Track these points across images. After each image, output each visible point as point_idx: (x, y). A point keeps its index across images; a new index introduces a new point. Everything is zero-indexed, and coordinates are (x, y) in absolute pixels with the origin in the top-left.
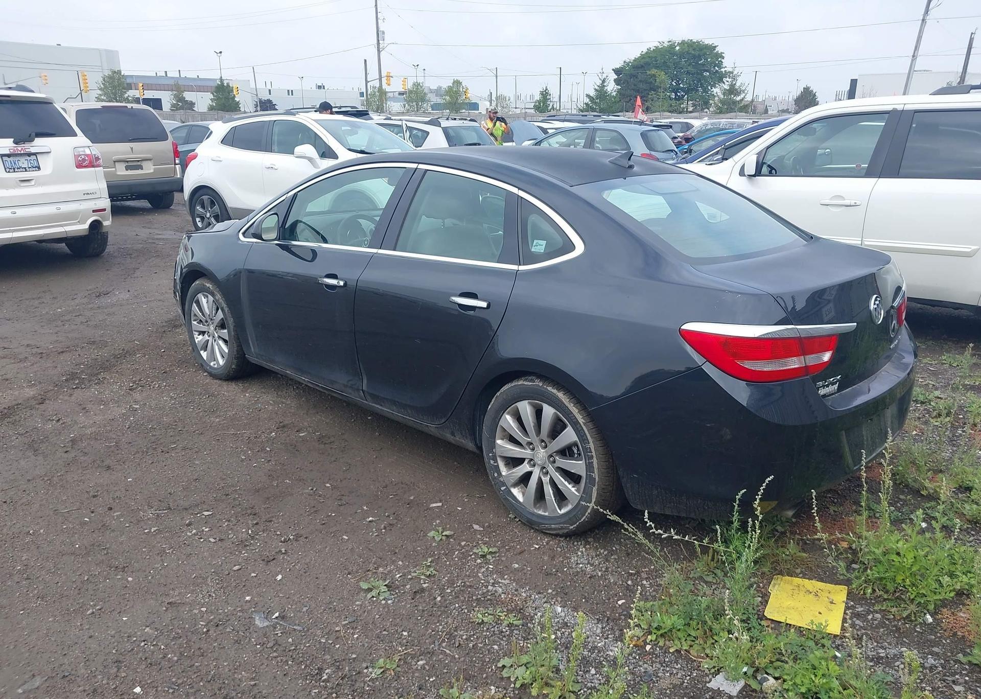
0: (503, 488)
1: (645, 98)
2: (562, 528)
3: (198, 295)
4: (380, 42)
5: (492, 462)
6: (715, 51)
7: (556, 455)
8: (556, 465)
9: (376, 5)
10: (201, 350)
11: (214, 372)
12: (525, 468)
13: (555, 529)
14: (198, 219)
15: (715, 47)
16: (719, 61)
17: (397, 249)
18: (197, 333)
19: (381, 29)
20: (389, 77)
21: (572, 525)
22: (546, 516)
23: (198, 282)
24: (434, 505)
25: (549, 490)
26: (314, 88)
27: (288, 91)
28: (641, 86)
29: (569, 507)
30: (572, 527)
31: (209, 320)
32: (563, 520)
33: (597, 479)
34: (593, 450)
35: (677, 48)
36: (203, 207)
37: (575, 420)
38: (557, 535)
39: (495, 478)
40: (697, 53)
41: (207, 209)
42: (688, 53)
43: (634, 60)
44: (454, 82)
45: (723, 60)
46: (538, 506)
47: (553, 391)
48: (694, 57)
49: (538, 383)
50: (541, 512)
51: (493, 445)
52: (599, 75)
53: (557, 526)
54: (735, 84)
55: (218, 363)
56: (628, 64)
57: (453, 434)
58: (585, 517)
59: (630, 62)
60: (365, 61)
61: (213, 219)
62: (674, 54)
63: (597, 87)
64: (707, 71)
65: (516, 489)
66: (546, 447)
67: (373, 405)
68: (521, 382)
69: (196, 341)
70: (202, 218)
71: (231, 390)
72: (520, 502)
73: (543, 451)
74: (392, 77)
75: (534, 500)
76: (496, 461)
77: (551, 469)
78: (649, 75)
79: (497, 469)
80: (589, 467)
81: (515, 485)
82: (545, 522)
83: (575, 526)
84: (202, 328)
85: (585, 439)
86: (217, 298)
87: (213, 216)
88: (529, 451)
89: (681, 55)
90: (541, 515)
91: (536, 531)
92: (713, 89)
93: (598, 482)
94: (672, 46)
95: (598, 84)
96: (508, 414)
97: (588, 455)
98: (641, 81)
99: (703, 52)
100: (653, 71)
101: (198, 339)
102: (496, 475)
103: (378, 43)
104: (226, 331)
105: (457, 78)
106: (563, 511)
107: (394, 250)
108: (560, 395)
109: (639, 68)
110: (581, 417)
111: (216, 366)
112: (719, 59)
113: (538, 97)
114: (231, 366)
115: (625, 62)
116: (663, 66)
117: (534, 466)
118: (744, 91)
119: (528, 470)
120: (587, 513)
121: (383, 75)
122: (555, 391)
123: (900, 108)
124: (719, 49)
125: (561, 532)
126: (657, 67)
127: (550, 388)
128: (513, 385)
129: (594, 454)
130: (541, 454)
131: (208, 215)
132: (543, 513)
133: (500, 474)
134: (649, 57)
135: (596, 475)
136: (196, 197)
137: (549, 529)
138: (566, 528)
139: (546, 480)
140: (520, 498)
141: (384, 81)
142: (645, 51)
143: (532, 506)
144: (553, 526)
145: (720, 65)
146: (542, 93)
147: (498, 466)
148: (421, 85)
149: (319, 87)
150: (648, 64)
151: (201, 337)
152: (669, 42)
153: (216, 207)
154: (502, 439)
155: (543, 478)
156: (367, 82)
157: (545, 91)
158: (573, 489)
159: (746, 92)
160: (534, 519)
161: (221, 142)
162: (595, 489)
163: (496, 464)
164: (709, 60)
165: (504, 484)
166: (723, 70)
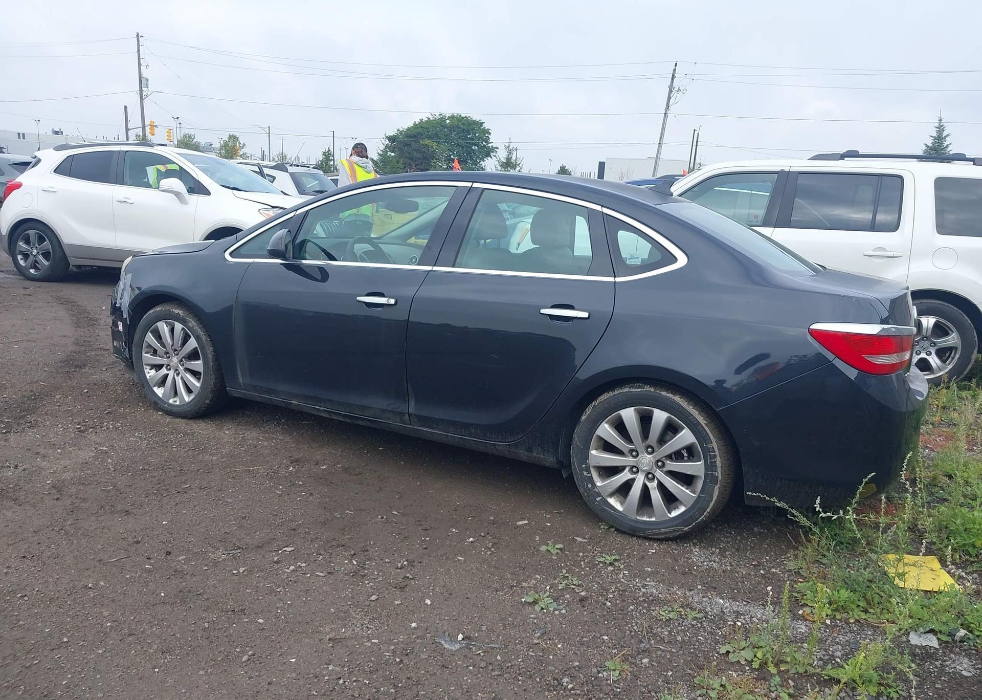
0: (598, 499)
1: (419, 167)
2: (674, 531)
3: (158, 324)
4: (143, 89)
5: (585, 473)
6: (482, 127)
7: (666, 459)
8: (665, 469)
9: (138, 51)
10: (155, 386)
11: (174, 410)
12: (625, 476)
13: (665, 533)
14: (19, 257)
15: (483, 123)
16: (486, 137)
17: (456, 265)
18: (149, 367)
19: (144, 75)
20: (153, 126)
21: (686, 527)
22: (653, 521)
23: (159, 309)
24: (521, 523)
25: (656, 496)
26: (50, 133)
27: (19, 134)
28: (415, 154)
29: (682, 509)
30: (686, 529)
31: (171, 352)
32: (675, 523)
33: (720, 478)
34: (716, 449)
35: (448, 121)
36: (27, 242)
37: (696, 422)
38: (667, 539)
39: (589, 489)
40: (465, 128)
41: (34, 245)
42: (458, 127)
43: (407, 129)
44: (230, 137)
45: (489, 136)
46: (640, 512)
47: (668, 395)
48: (463, 131)
49: (650, 389)
50: (645, 519)
51: (586, 456)
52: (383, 140)
53: (668, 530)
54: (511, 158)
55: (182, 399)
56: (401, 133)
57: (530, 450)
58: (703, 516)
59: (403, 131)
60: (126, 107)
61: (40, 257)
62: (445, 126)
63: (380, 152)
64: (475, 145)
65: (613, 498)
66: (653, 452)
67: (419, 428)
68: (626, 390)
69: (148, 376)
70: (26, 256)
71: (203, 429)
72: (619, 511)
73: (649, 456)
74: (156, 126)
75: (638, 507)
76: (589, 472)
77: (659, 474)
78: (423, 144)
79: (591, 480)
80: (710, 467)
81: (612, 495)
82: (651, 527)
83: (691, 526)
84: (158, 360)
85: (707, 440)
86: (191, 325)
87: (42, 254)
88: (631, 459)
89: (451, 128)
90: (646, 521)
91: (638, 537)
92: (482, 162)
93: (721, 480)
94: (443, 119)
95: (382, 149)
96: (607, 422)
97: (710, 455)
98: (414, 150)
99: (471, 127)
100: (427, 142)
101: (149, 374)
102: (590, 486)
103: (141, 90)
104: (200, 362)
105: (233, 133)
106: (674, 514)
107: (453, 266)
108: (677, 398)
109: (412, 137)
110: (702, 418)
111: (178, 403)
112: (487, 135)
113: (321, 157)
114: (204, 401)
115: (398, 130)
116: (435, 137)
117: (637, 472)
118: (519, 165)
119: (630, 478)
120: (706, 512)
121: (147, 123)
122: (670, 395)
123: (787, 169)
124: (486, 126)
125: (671, 536)
126: (429, 138)
127: (664, 393)
128: (616, 392)
129: (717, 453)
130: (646, 460)
131: (35, 252)
132: (648, 519)
133: (594, 485)
134: (422, 127)
135: (719, 474)
136: (18, 231)
137: (657, 534)
138: (679, 530)
139: (652, 486)
140: (619, 507)
141: (148, 129)
142: (417, 121)
143: (635, 514)
144: (663, 530)
145: (487, 140)
146: (324, 154)
147: (592, 476)
148: (193, 137)
149: (57, 133)
150: (420, 134)
151: (153, 372)
152: (440, 115)
153: (47, 243)
154: (596, 449)
155: (648, 484)
156: (127, 130)
157: (328, 152)
158: (687, 491)
159: (521, 165)
160: (638, 525)
161: (54, 171)
162: (717, 488)
163: (590, 475)
164: (477, 135)
165: (599, 495)
166: (490, 145)
